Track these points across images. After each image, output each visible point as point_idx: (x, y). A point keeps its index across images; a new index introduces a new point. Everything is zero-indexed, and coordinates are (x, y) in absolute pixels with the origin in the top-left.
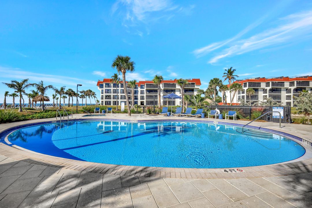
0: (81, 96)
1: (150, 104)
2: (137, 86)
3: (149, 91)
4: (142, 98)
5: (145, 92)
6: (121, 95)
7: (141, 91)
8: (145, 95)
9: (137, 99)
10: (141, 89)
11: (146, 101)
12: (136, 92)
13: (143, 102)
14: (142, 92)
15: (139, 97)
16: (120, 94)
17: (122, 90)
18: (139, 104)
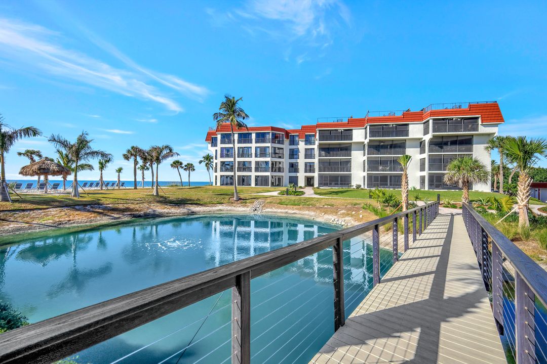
0: (186, 166)
1: (331, 184)
2: (297, 139)
3: (326, 149)
4: (308, 168)
5: (316, 152)
6: (256, 162)
7: (306, 150)
8: (316, 161)
9: (296, 171)
10: (306, 144)
11: (320, 176)
12: (294, 154)
13: (313, 178)
14: (309, 154)
15: (301, 167)
16: (253, 160)
17: (259, 149)
18: (301, 182)
